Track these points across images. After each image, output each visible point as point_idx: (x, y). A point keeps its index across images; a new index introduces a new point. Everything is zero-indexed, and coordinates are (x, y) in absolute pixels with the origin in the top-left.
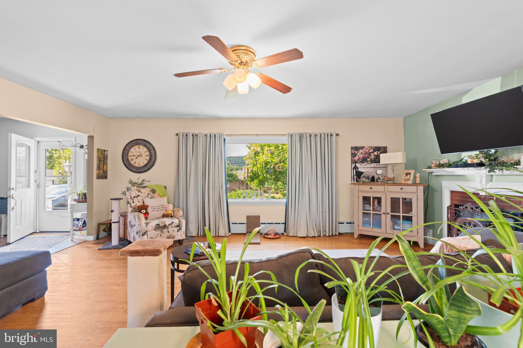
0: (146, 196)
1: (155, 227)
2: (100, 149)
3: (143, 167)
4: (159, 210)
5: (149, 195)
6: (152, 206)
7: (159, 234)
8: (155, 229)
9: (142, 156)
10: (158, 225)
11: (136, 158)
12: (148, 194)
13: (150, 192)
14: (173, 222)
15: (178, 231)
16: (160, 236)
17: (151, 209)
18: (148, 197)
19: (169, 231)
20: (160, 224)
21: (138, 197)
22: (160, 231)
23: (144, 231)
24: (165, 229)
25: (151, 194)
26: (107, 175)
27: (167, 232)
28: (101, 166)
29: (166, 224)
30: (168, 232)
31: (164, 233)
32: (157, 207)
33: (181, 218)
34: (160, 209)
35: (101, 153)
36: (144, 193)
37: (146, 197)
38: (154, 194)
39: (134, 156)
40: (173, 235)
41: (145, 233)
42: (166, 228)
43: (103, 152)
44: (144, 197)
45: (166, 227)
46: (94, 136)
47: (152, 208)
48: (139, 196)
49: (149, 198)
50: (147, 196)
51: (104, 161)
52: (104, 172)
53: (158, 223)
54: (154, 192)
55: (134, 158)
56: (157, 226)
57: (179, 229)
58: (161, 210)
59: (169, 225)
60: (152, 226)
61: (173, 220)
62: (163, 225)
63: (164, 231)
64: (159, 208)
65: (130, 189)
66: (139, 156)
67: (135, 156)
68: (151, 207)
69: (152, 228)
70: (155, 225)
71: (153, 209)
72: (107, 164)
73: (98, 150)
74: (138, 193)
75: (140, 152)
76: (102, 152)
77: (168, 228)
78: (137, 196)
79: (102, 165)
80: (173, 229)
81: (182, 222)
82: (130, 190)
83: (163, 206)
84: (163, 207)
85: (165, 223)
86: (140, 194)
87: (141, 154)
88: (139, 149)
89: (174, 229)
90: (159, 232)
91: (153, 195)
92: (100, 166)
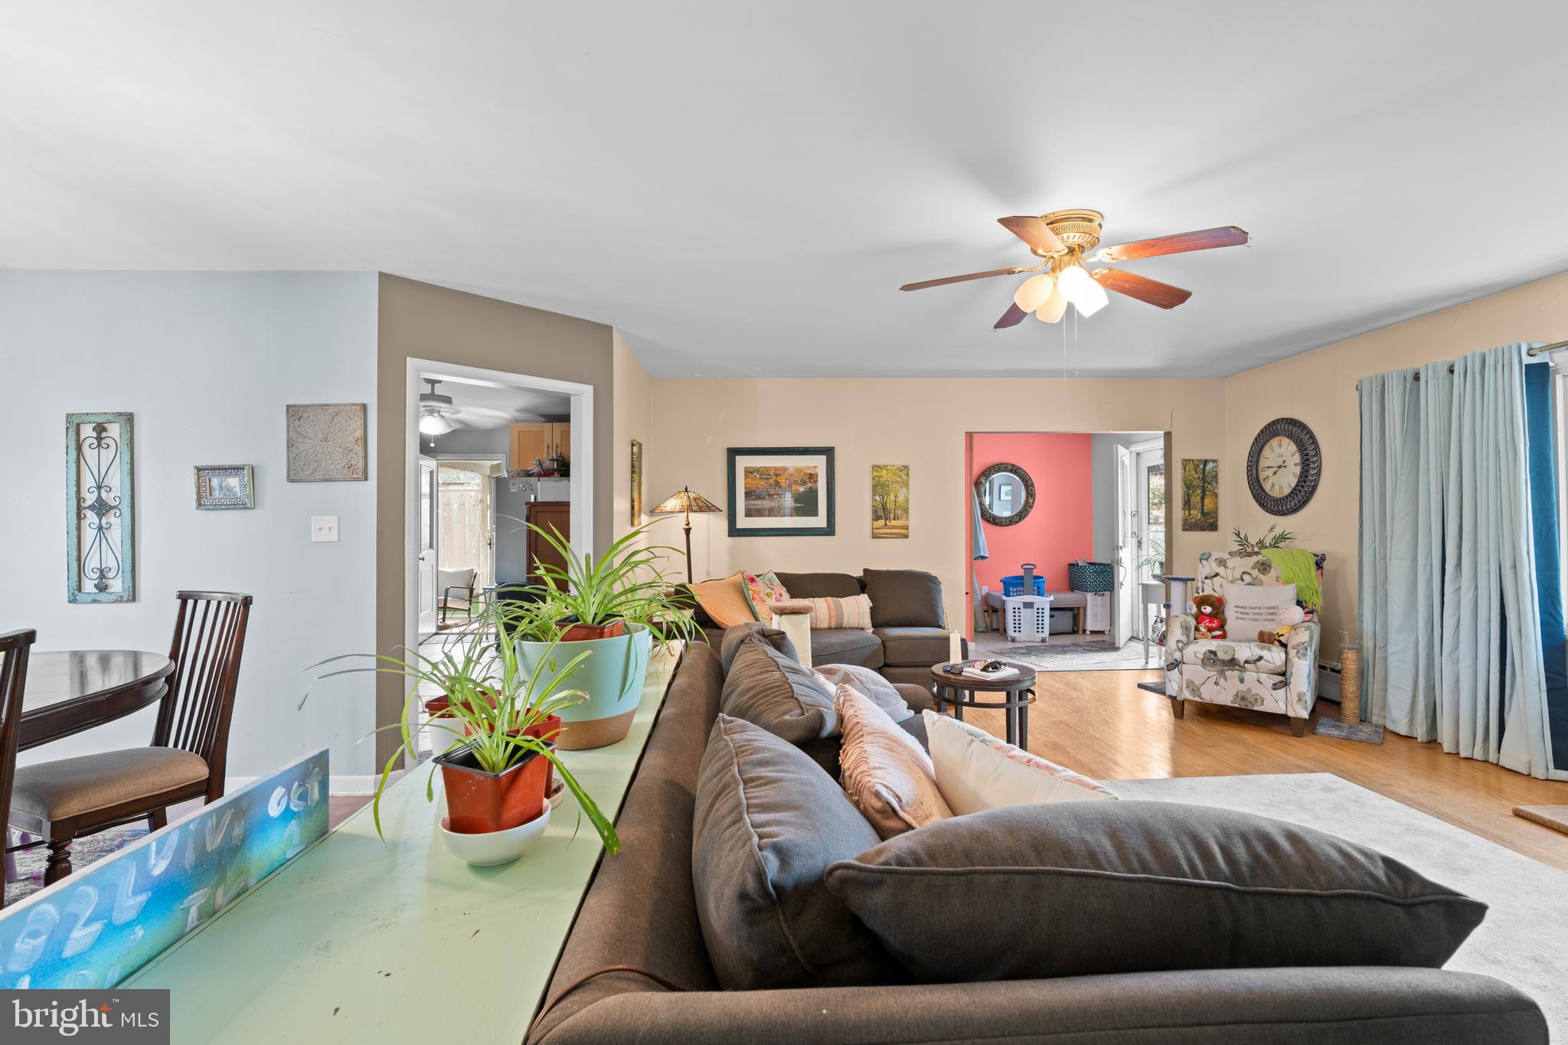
0: (1235, 577)
1: (1202, 657)
2: (1188, 460)
3: (1289, 495)
4: (1257, 620)
5: (1246, 577)
6: (1240, 605)
7: (1213, 680)
8: (1203, 660)
9: (1285, 467)
10: (1214, 653)
11: (1275, 473)
12: (1244, 573)
13: (1253, 568)
14: (1260, 658)
15: (1275, 687)
16: (1215, 683)
17: (1236, 612)
18: (1243, 580)
19: (1243, 679)
20: (1218, 653)
21: (1215, 578)
22: (1217, 671)
23: (1170, 658)
24: (1233, 670)
25: (1255, 573)
26: (1217, 521)
27: (1237, 680)
28: (1196, 500)
29: (1236, 657)
30: (1242, 681)
31: (1226, 680)
32: (1254, 611)
33: (1296, 651)
34: (1263, 617)
35: (1192, 467)
36: (1234, 568)
37: (1238, 579)
38: (1264, 574)
39: (1268, 467)
40: (1257, 694)
41: (1173, 666)
42: (1236, 667)
43: (1202, 466)
44: (1230, 578)
45: (1236, 665)
46: (1171, 432)
47: (1238, 609)
48: (1217, 575)
49: (1243, 583)
50: (1239, 577)
51: (1203, 487)
52: (1203, 513)
53: (1213, 649)
54: (1265, 569)
55: (1270, 472)
56: (1208, 654)
57: (1281, 682)
58: (1265, 620)
59: (1246, 662)
60: (1195, 653)
61: (1265, 653)
62: (1227, 657)
63: (1229, 673)
64: (1259, 614)
65: (1206, 557)
66: (1280, 467)
67: (1271, 467)
68: (1236, 607)
69: (1196, 656)
70: (1205, 653)
71: (1241, 613)
72: (1216, 495)
73: (1186, 462)
74: (1217, 567)
75: (1282, 456)
76: (1196, 467)
77: (1242, 669)
78: (1212, 575)
79: (1196, 497)
80: (1258, 676)
81: (1293, 665)
82: (1207, 559)
83: (1272, 611)
84: (1272, 614)
85: (1234, 655)
86: (1221, 570)
87: (1284, 461)
88: (1280, 447)
89: (1263, 677)
90: (1213, 673)
91: (1261, 576)
92: (1189, 501)
